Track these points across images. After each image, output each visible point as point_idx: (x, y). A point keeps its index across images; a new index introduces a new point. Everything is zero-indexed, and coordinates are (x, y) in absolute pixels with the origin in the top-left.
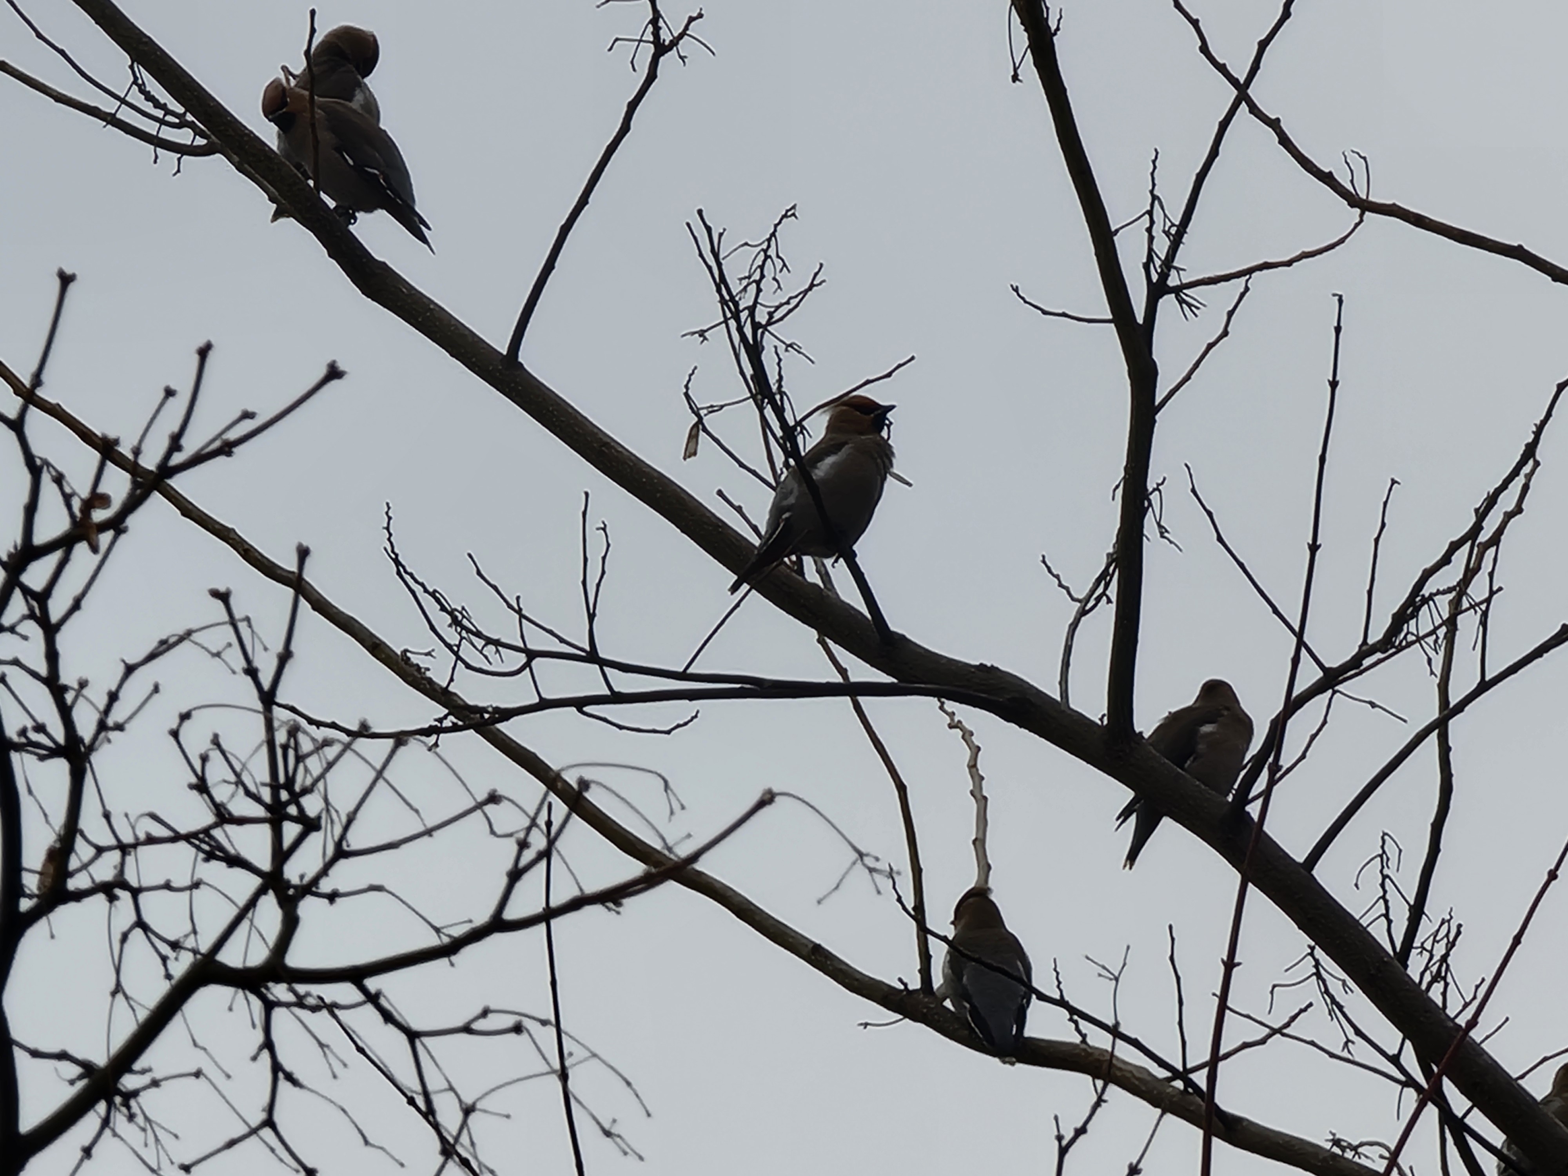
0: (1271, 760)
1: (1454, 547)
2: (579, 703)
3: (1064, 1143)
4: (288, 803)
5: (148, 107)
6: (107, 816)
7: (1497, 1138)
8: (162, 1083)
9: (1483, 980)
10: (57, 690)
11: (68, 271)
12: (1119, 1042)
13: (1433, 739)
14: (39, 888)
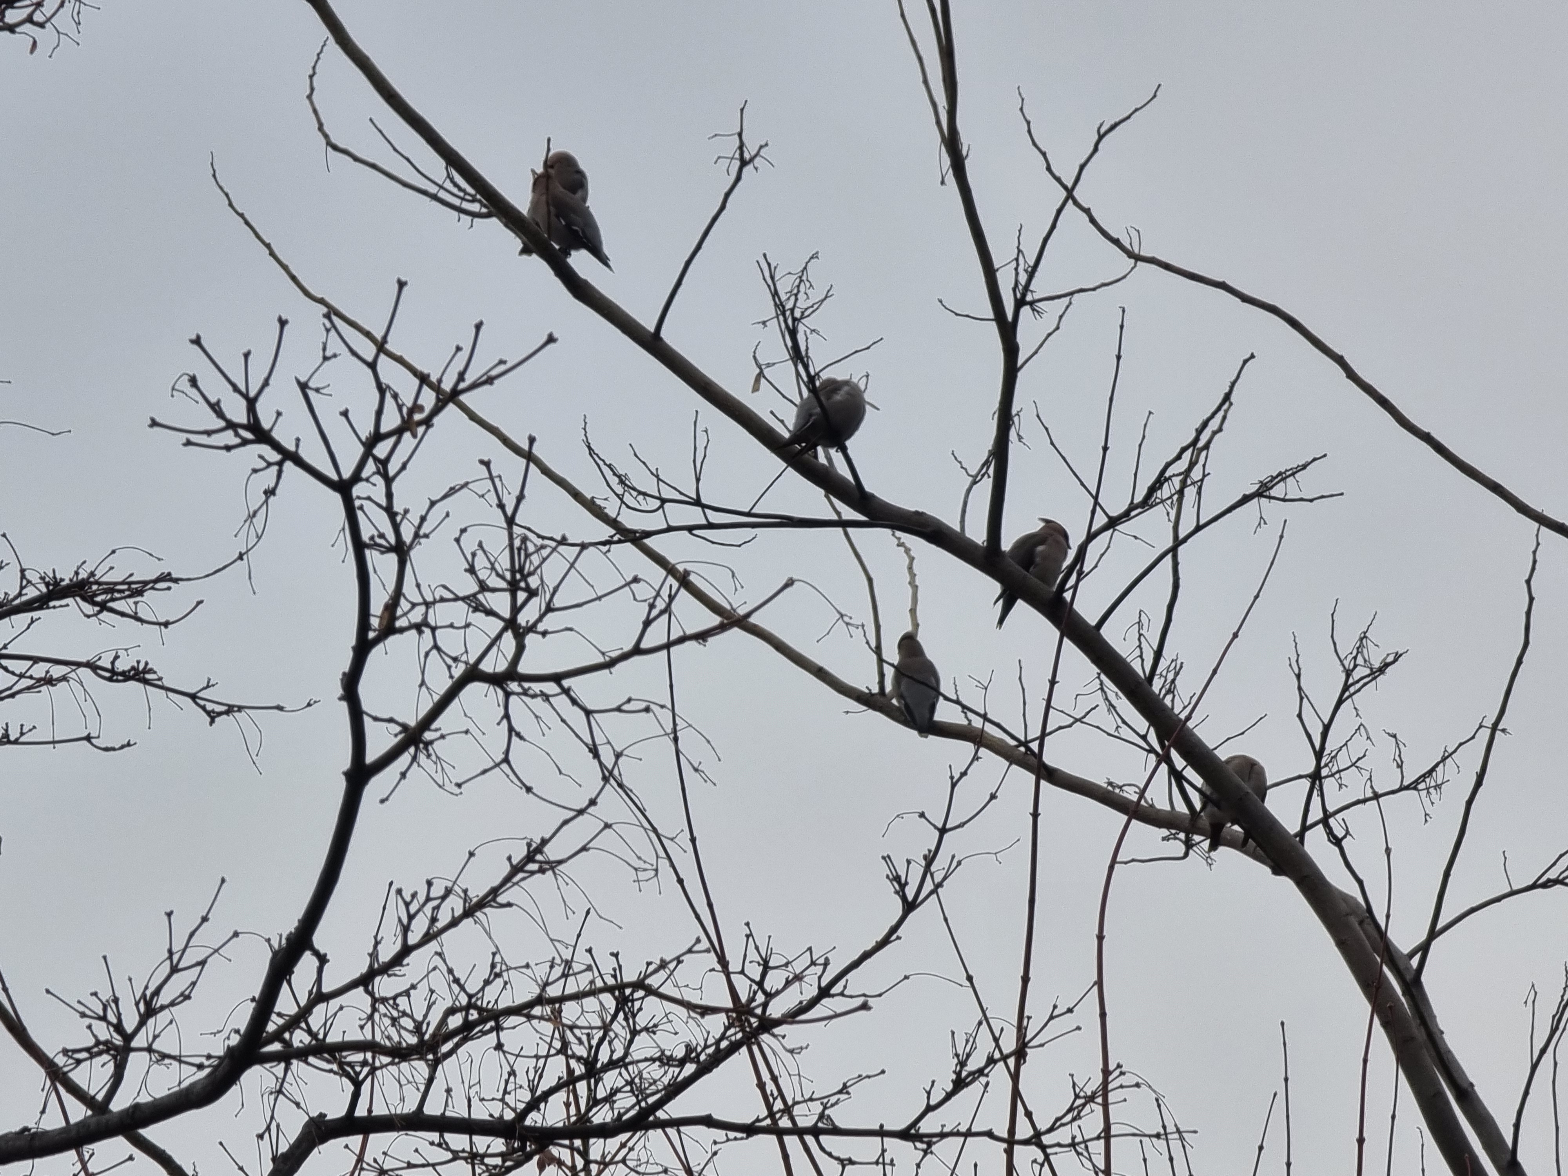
0: (1078, 567)
1: (1184, 450)
2: (690, 529)
3: (954, 780)
4: (520, 581)
5: (455, 191)
6: (418, 586)
7: (1199, 781)
8: (447, 737)
9: (1195, 694)
10: (392, 514)
11: (403, 279)
12: (987, 724)
13: (1169, 558)
14: (379, 626)
